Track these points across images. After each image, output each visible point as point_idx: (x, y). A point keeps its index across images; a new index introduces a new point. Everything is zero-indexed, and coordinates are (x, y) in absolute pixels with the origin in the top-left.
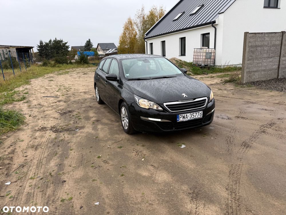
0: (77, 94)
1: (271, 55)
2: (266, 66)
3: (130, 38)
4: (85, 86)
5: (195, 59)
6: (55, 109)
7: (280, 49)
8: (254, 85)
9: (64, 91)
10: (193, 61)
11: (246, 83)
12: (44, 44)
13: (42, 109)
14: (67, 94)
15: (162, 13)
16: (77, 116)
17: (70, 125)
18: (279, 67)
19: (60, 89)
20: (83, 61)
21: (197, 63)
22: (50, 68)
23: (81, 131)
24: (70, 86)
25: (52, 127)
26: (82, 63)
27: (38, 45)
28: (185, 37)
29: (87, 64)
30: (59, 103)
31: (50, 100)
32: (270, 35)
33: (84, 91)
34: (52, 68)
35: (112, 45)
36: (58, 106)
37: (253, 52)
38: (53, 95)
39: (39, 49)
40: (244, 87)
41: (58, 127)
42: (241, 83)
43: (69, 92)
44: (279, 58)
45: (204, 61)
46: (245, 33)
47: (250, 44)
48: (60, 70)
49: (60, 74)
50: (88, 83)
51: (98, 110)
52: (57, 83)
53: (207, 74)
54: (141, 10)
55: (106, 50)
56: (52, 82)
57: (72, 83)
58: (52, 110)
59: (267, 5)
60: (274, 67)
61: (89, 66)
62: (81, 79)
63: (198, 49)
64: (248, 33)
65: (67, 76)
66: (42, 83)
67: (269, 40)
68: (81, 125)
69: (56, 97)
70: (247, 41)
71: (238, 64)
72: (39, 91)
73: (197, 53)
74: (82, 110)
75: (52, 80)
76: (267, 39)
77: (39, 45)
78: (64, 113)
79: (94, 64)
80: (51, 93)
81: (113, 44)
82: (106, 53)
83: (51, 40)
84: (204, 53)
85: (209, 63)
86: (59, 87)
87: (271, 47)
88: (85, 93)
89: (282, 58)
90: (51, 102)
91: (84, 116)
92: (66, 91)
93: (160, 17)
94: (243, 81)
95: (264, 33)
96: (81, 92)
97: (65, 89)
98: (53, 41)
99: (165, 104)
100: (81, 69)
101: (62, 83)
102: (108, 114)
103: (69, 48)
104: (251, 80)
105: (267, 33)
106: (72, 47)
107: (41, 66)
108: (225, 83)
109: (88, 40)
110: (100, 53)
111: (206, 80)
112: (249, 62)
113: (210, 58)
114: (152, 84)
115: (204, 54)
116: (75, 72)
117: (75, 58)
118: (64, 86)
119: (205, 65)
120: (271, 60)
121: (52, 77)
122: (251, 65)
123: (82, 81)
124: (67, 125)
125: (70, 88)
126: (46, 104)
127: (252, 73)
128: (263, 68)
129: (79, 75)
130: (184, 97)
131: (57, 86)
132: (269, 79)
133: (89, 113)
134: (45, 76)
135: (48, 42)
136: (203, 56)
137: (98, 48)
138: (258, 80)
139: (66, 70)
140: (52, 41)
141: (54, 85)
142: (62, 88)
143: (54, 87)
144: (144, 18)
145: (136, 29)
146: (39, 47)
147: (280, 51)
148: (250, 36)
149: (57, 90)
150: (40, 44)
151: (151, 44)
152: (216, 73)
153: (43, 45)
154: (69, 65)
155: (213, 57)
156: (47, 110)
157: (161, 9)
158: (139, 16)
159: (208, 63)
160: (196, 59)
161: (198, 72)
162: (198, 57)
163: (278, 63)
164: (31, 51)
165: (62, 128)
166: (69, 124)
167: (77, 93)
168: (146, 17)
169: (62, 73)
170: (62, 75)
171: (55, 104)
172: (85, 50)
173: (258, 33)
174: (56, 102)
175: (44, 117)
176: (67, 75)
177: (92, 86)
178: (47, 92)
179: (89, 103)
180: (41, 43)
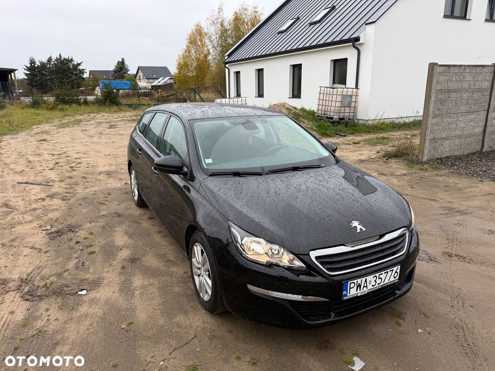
0: (91, 177)
1: (473, 107)
2: (463, 129)
3: (198, 59)
4: (110, 157)
5: (320, 107)
6: (38, 218)
7: (489, 97)
8: (444, 165)
9: (65, 167)
10: (318, 110)
11: (427, 160)
12: (38, 64)
13: (9, 218)
14: (70, 178)
15: (255, 17)
16: (87, 243)
17: (66, 274)
18: (484, 131)
19: (57, 163)
20: (110, 100)
21: (325, 114)
22: (45, 112)
23: (93, 295)
24: (79, 156)
25: (22, 280)
26: (107, 104)
27: (26, 67)
28: (301, 64)
29: (117, 105)
30: (50, 203)
31: (33, 192)
32: (474, 70)
33: (106, 168)
34: (48, 112)
35: (164, 71)
36: (46, 210)
37: (442, 102)
38: (39, 179)
39: (29, 73)
40: (426, 170)
41: (38, 278)
42: (418, 160)
43: (75, 173)
44: (485, 113)
45: (338, 110)
46: (430, 64)
47: (439, 87)
48: (65, 116)
49: (64, 126)
50: (118, 148)
51: (135, 225)
52: (54, 148)
53: (345, 136)
54: (217, 10)
55: (153, 79)
56: (45, 145)
57: (84, 149)
58: (31, 222)
59: (449, 13)
60: (477, 130)
61: (121, 110)
62: (103, 140)
63: (327, 87)
64: (436, 64)
65: (77, 131)
66: (23, 146)
67: (471, 79)
68: (94, 273)
69: (47, 184)
70: (434, 80)
71: (397, 118)
72: (12, 166)
73: (325, 95)
74: (98, 225)
75: (45, 140)
76: (468, 77)
77: (29, 65)
78: (57, 232)
79: (130, 106)
80: (36, 175)
81: (166, 68)
82: (154, 84)
83: (51, 57)
84: (338, 96)
85: (348, 114)
86: (56, 157)
87: (473, 93)
88: (109, 174)
89: (491, 115)
90: (33, 197)
91: (102, 243)
92: (70, 169)
93: (253, 26)
94: (423, 156)
95: (464, 65)
96: (100, 173)
97: (68, 163)
98: (56, 60)
99: (313, 254)
100: (106, 116)
101: (65, 149)
102: (158, 238)
103: (85, 74)
104: (437, 156)
105: (468, 66)
106: (91, 72)
107: (28, 106)
108: (387, 159)
109: (121, 60)
110: (143, 84)
111: (346, 149)
112: (435, 120)
113: (349, 106)
114: (273, 190)
115: (339, 98)
116: (92, 122)
117: (96, 92)
118: (68, 156)
119: (340, 119)
120: (472, 116)
121: (47, 132)
122: (438, 125)
123: (106, 143)
124: (59, 275)
125: (79, 161)
126: (20, 204)
127: (439, 142)
128: (458, 133)
129: (99, 129)
130: (359, 231)
131: (53, 155)
132: (466, 152)
133: (115, 234)
134: (32, 130)
135: (45, 60)
136: (337, 103)
137: (138, 75)
138: (448, 155)
139: (77, 116)
140: (53, 60)
141: (48, 152)
142: (62, 160)
143: (47, 157)
144: (222, 25)
145: (208, 43)
146: (29, 69)
147: (488, 102)
148: (439, 72)
149: (51, 166)
150: (31, 64)
151: (238, 73)
152: (360, 134)
153: (36, 66)
154: (82, 107)
155: (354, 103)
156: (20, 223)
157: (255, 10)
158: (213, 22)
159: (346, 114)
160: (324, 107)
161: (328, 132)
162: (327, 102)
163: (484, 124)
164: (11, 77)
165: (46, 285)
166: (65, 271)
167: (93, 174)
168: (226, 24)
169: (68, 123)
170: (67, 129)
171: (43, 203)
172: (115, 78)
173: (453, 66)
174: (43, 199)
175: (8, 244)
176: (78, 128)
177: (124, 156)
178: (29, 170)
179: (116, 203)
180: (32, 62)
